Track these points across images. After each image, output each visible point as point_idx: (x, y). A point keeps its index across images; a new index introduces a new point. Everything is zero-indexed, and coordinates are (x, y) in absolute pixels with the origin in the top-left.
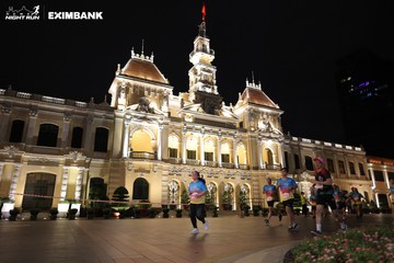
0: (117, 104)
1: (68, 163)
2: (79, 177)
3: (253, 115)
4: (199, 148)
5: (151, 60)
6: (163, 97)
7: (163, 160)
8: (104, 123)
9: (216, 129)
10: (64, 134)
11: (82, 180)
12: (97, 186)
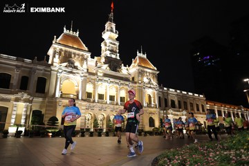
0: (53, 62)
1: (17, 100)
2: (24, 110)
3: (141, 73)
4: (106, 92)
5: (77, 34)
6: (84, 59)
7: (82, 100)
8: (44, 74)
9: (117, 81)
10: (15, 80)
11: (26, 111)
12: (37, 116)
